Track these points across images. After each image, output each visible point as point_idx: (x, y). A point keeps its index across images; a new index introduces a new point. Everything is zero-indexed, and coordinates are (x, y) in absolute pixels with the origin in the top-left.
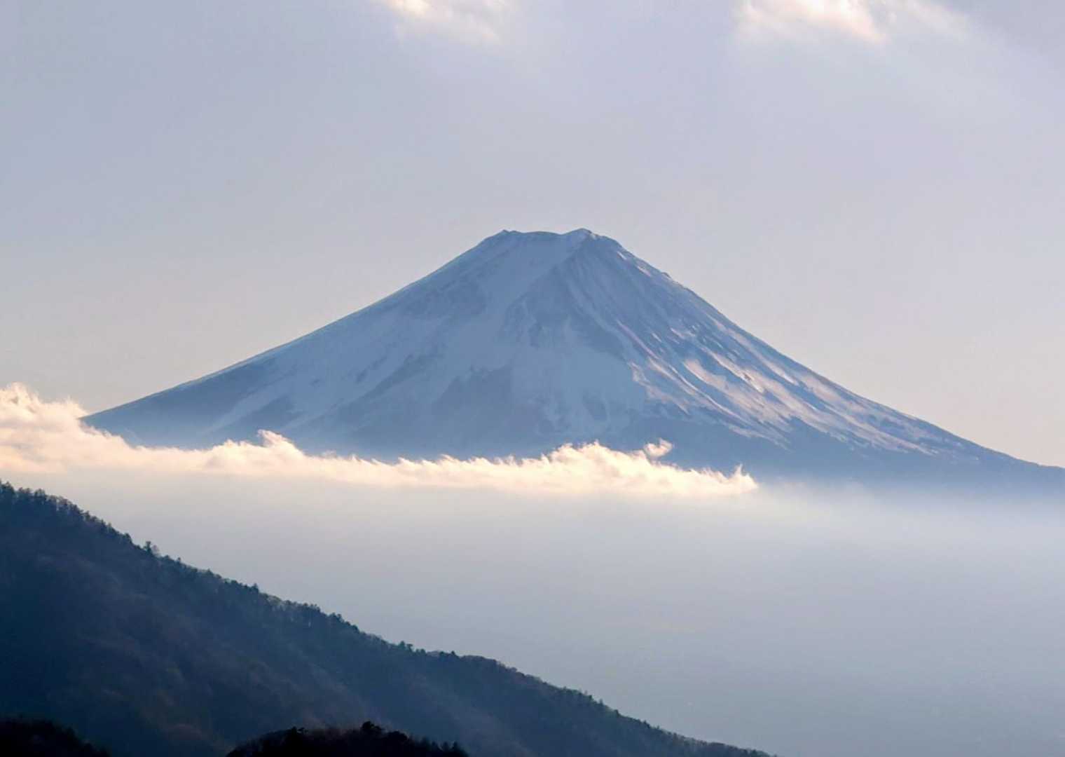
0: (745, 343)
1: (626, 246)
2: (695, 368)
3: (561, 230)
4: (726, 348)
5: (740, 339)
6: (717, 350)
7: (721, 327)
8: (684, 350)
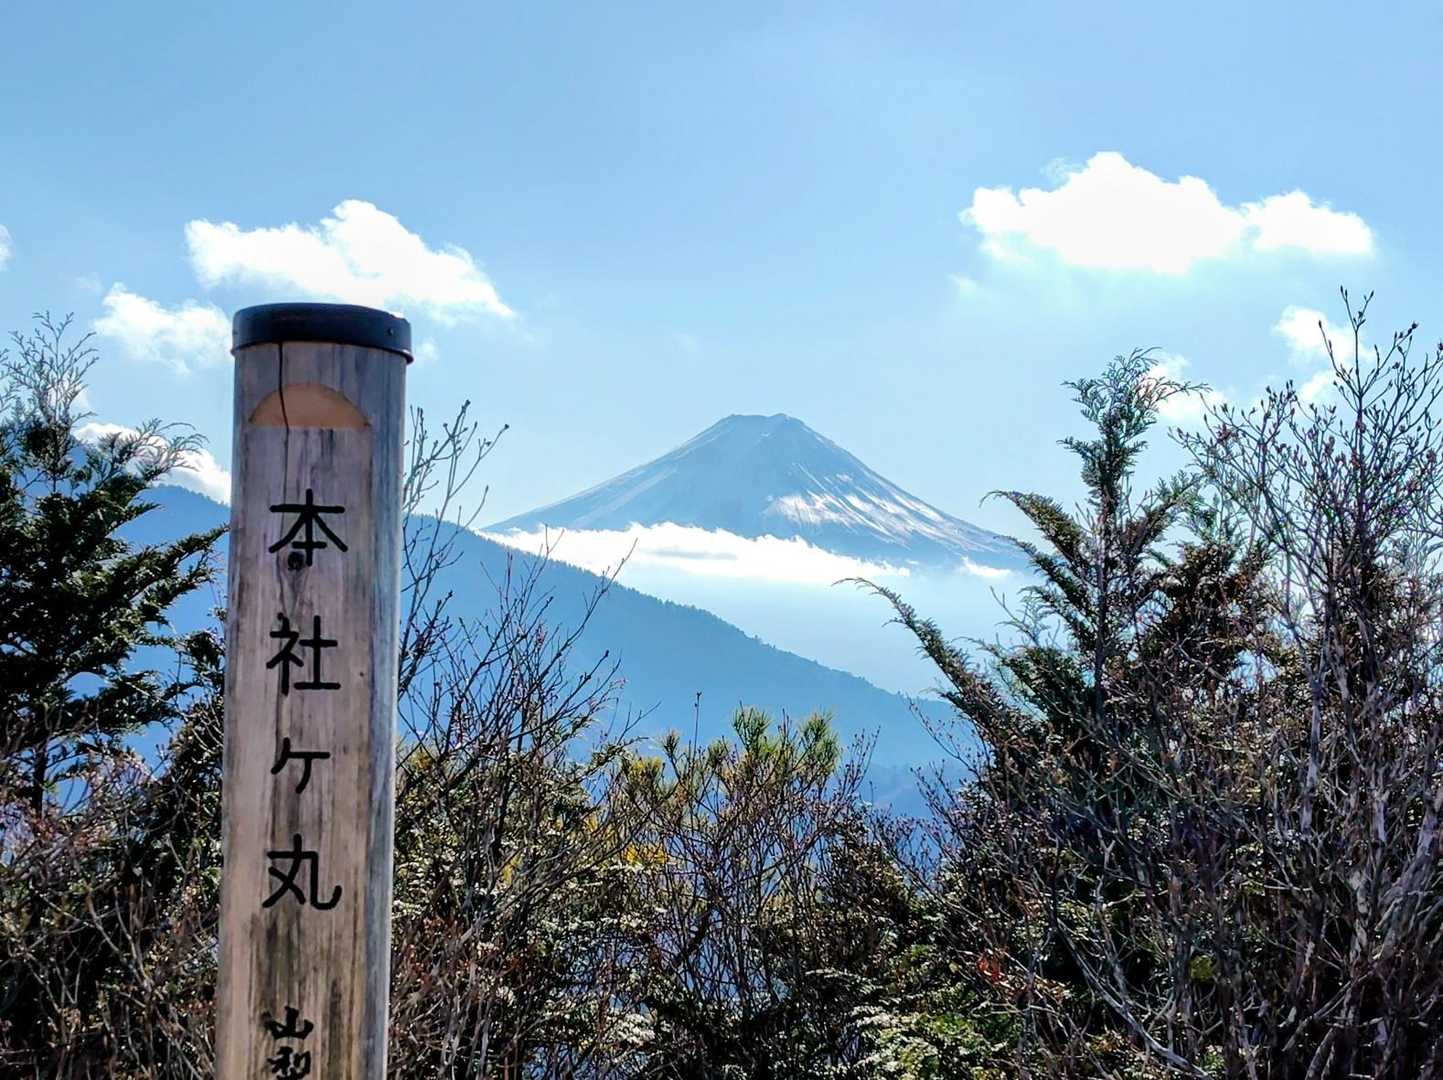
0: (883, 484)
1: (807, 423)
2: (854, 500)
3: (768, 415)
4: (872, 487)
5: (880, 482)
6: (865, 489)
7: (866, 473)
8: (846, 489)
